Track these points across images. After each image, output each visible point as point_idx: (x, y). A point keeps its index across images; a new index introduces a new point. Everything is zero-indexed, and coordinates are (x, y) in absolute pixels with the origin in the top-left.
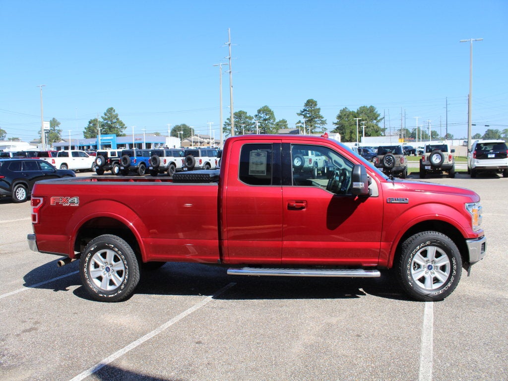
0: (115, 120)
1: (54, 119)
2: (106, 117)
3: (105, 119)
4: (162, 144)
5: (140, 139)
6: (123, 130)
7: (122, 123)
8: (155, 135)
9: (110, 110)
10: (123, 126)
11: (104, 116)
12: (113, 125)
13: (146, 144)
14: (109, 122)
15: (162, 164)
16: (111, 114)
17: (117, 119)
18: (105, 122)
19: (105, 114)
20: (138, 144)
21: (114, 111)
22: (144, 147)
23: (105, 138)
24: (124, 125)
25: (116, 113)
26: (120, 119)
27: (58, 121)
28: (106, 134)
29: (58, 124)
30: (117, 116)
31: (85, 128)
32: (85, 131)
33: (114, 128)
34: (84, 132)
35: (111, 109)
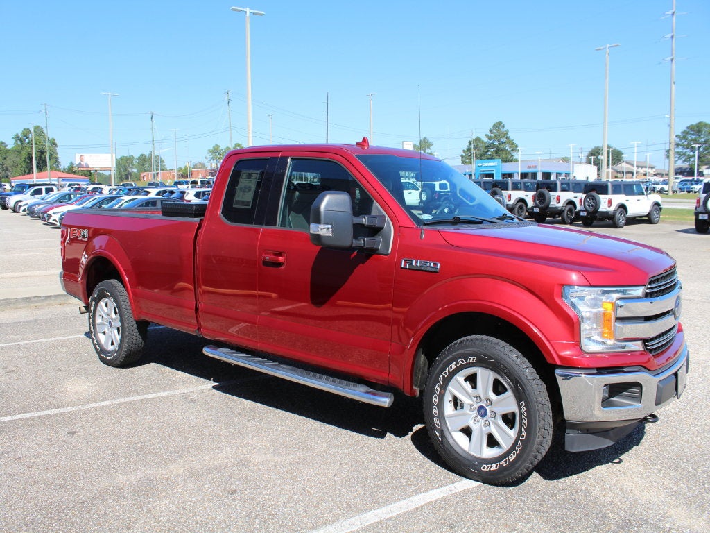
0: (504, 140)
1: (425, 138)
2: (492, 135)
3: (490, 138)
4: (567, 174)
5: (535, 167)
6: (515, 154)
7: (513, 143)
8: (561, 162)
9: (498, 125)
10: (514, 147)
11: (489, 133)
12: (501, 146)
13: (544, 173)
14: (496, 143)
15: (553, 204)
16: (498, 131)
17: (507, 138)
18: (491, 142)
19: (491, 131)
20: (532, 173)
21: (503, 126)
22: (540, 178)
23: (486, 164)
24: (516, 146)
25: (505, 129)
26: (511, 138)
27: (430, 141)
28: (491, 159)
29: (429, 145)
30: (507, 134)
31: (464, 151)
32: (464, 154)
33: (504, 150)
34: (462, 157)
35: (500, 123)
